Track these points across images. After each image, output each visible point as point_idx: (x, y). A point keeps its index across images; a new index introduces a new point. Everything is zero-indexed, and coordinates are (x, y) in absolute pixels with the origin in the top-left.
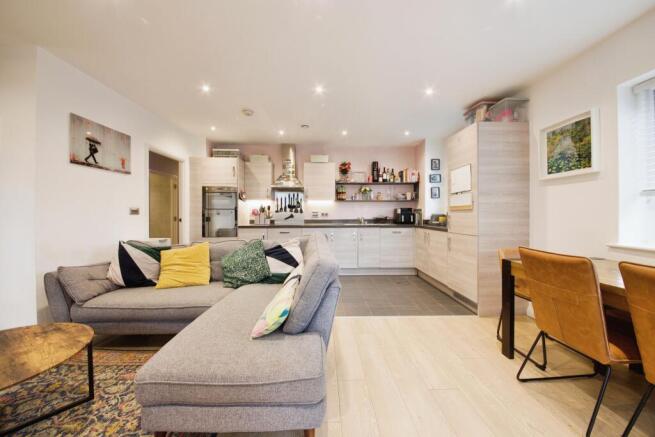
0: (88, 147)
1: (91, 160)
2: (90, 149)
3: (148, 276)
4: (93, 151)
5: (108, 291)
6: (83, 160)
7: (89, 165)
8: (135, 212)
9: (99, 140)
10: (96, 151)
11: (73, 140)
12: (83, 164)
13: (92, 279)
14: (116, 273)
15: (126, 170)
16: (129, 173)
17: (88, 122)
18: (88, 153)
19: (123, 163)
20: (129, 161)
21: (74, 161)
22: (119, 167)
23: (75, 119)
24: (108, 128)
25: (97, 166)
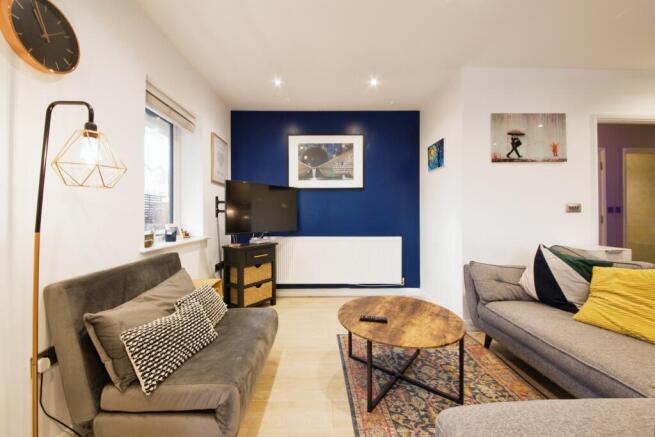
0: (510, 141)
1: (514, 155)
2: (513, 143)
3: (570, 297)
4: (516, 144)
5: (518, 299)
6: (506, 157)
7: (511, 160)
8: (575, 209)
9: (522, 130)
10: (519, 143)
11: (494, 139)
12: (505, 161)
13: (500, 280)
14: (528, 281)
15: (560, 156)
16: (565, 160)
17: (509, 116)
18: (511, 148)
19: (555, 149)
20: (565, 144)
21: (496, 160)
22: (549, 154)
23: (497, 118)
24: (532, 115)
25: (520, 160)
